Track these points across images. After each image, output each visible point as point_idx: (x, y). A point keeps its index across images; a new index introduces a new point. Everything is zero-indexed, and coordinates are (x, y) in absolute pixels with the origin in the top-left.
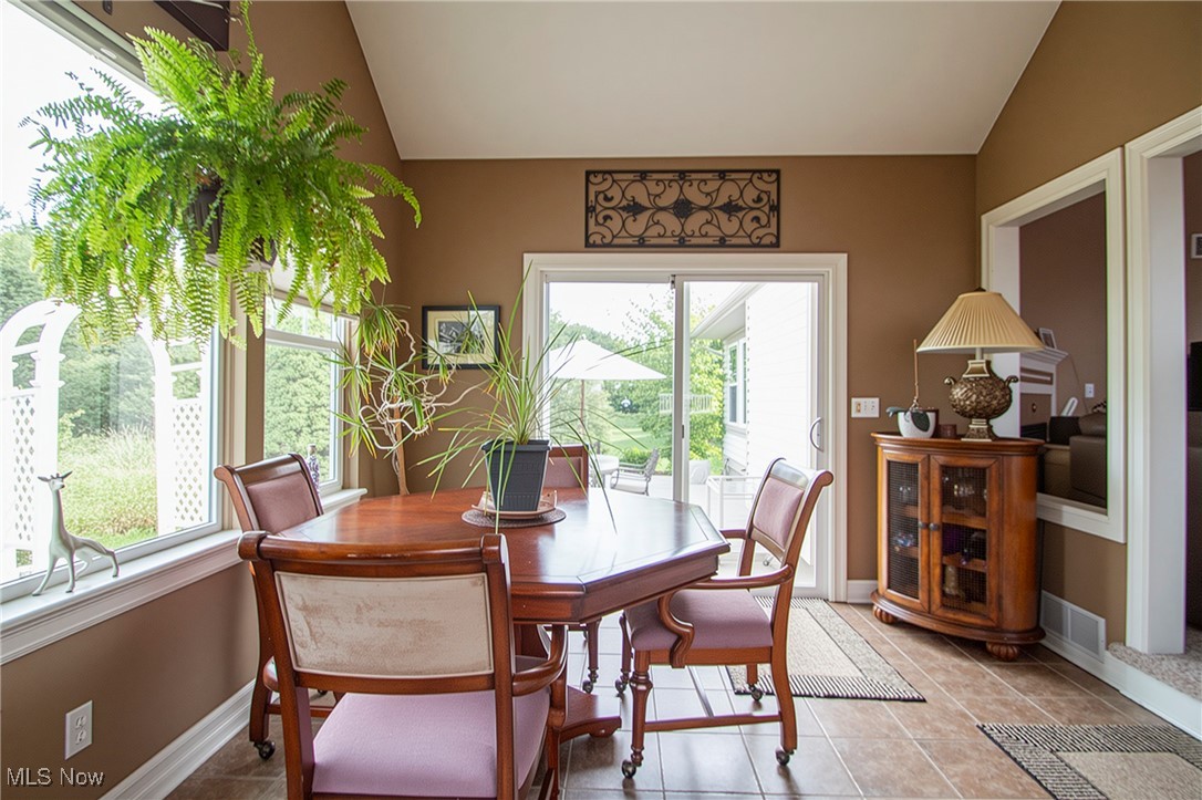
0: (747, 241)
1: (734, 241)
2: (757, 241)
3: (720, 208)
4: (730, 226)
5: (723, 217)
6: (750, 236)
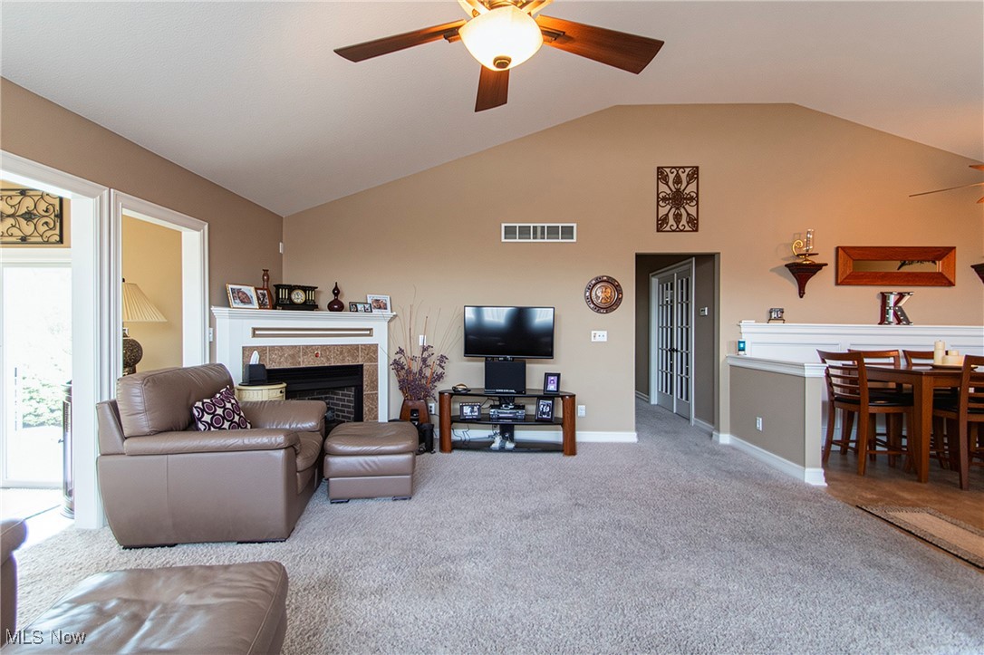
0: (40, 239)
1: (33, 239)
2: (46, 240)
3: (22, 216)
4: (28, 228)
5: (23, 222)
6: (42, 236)
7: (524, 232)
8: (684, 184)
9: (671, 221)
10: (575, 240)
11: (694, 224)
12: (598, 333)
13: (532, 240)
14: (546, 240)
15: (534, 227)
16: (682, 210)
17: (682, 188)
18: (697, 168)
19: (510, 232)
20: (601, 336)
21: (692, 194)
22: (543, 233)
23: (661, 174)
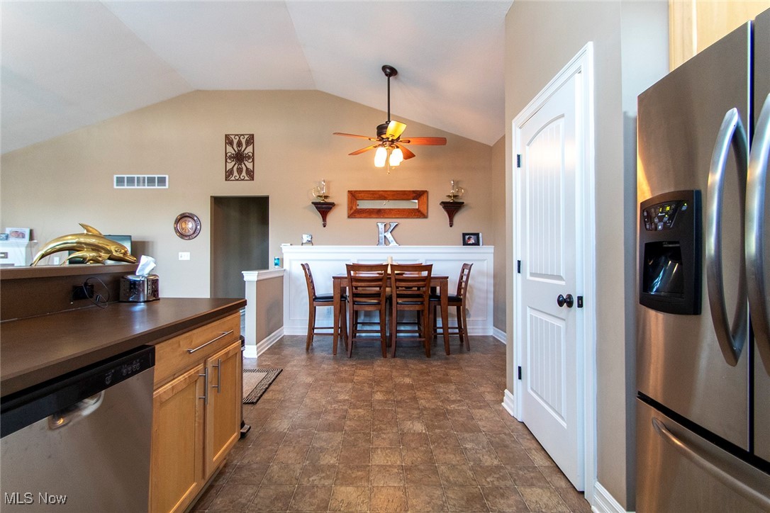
7: (131, 181)
8: (244, 146)
9: (235, 173)
10: (167, 187)
11: (251, 174)
12: (183, 254)
13: (136, 187)
14: (146, 187)
15: (138, 178)
16: (243, 165)
17: (243, 149)
18: (253, 135)
19: (120, 181)
20: (185, 256)
21: (250, 154)
22: (144, 182)
23: (229, 140)
